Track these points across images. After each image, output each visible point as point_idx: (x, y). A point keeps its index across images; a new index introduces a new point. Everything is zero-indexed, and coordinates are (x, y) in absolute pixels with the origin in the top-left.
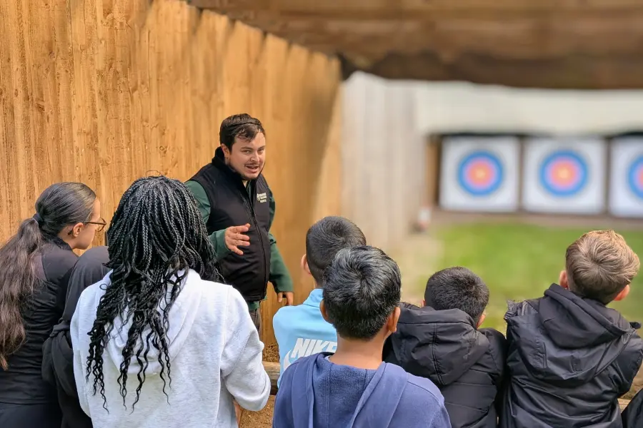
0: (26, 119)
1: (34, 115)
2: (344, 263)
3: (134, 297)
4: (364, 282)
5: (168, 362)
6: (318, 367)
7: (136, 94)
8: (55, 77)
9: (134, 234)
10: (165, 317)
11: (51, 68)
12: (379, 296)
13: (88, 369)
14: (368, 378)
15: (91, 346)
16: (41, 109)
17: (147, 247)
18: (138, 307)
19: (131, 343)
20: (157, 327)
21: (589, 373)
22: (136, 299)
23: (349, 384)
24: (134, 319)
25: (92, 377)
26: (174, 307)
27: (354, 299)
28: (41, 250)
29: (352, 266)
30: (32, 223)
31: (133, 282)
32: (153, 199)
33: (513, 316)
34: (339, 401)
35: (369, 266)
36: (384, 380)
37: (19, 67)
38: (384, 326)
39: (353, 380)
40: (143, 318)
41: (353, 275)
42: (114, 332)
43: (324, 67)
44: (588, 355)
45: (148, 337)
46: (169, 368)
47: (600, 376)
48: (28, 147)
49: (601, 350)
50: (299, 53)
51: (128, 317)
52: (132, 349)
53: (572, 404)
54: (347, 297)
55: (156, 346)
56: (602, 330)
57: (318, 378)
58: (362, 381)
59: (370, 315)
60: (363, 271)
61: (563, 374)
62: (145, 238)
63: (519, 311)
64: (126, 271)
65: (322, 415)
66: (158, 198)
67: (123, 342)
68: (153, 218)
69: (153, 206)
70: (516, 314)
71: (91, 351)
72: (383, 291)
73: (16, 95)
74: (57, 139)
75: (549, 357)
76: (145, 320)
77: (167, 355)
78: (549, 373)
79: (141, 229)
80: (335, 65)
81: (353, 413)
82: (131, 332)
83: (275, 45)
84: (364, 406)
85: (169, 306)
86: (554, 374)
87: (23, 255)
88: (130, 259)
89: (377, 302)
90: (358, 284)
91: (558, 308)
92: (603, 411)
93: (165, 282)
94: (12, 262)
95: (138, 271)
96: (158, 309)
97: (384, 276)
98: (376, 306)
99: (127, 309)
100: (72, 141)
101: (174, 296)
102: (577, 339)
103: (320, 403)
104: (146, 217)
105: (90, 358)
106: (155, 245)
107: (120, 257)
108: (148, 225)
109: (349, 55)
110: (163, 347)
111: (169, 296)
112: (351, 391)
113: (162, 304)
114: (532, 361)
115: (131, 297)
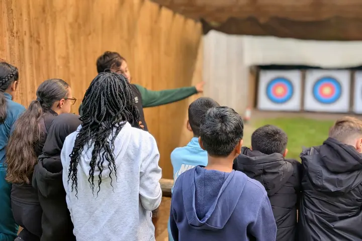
0: (31, 48)
1: (35, 46)
2: (212, 114)
3: (95, 134)
4: (223, 124)
5: (115, 168)
6: (197, 172)
7: (90, 37)
8: (46, 25)
9: (97, 101)
10: (112, 143)
11: (44, 20)
12: (232, 132)
13: (69, 176)
14: (226, 177)
15: (71, 163)
16: (38, 43)
17: (103, 108)
18: (97, 139)
19: (94, 158)
20: (108, 149)
21: (347, 188)
22: (96, 135)
23: (215, 180)
24: (95, 145)
25: (71, 181)
26: (117, 139)
27: (218, 133)
28: (43, 117)
29: (216, 116)
30: (36, 102)
31: (95, 127)
32: (108, 83)
33: (305, 155)
34: (209, 190)
35: (226, 116)
36: (235, 178)
37: (27, 19)
38: (234, 150)
39: (217, 177)
40: (100, 145)
41: (217, 120)
42: (83, 153)
43: (193, 27)
44: (347, 178)
45: (103, 154)
46: (115, 171)
47: (354, 190)
48: (31, 64)
49: (354, 175)
50: (180, 19)
51: (92, 143)
52: (95, 162)
53: (337, 207)
54: (213, 132)
55: (108, 159)
56: (356, 162)
57: (197, 177)
58: (223, 178)
59: (226, 143)
60: (223, 118)
61: (332, 188)
62: (102, 103)
63: (308, 152)
64: (91, 121)
65: (200, 198)
66: (110, 83)
67: (89, 159)
68: (107, 92)
69: (107, 87)
70: (307, 154)
71: (71, 166)
72: (234, 129)
73: (25, 34)
74: (47, 60)
75: (324, 178)
76: (101, 146)
77: (114, 164)
78: (324, 188)
79: (100, 99)
80: (199, 25)
81: (217, 196)
82: (93, 152)
83: (166, 13)
84: (223, 191)
85: (114, 138)
86: (326, 188)
87: (33, 120)
88: (94, 115)
89: (230, 135)
90: (219, 125)
91: (331, 150)
92: (355, 210)
93: (112, 127)
94: (27, 124)
95: (97, 121)
96: (108, 140)
97: (235, 122)
98: (230, 138)
99: (91, 140)
100: (55, 61)
101: (117, 133)
102: (341, 167)
103: (199, 191)
104: (104, 93)
105: (70, 170)
106: (108, 108)
107: (88, 114)
108: (104, 96)
109: (207, 20)
110: (112, 160)
111: (114, 133)
112: (216, 184)
113: (110, 137)
114: (315, 181)
115: (93, 133)
